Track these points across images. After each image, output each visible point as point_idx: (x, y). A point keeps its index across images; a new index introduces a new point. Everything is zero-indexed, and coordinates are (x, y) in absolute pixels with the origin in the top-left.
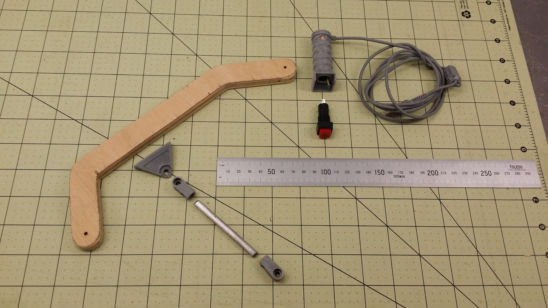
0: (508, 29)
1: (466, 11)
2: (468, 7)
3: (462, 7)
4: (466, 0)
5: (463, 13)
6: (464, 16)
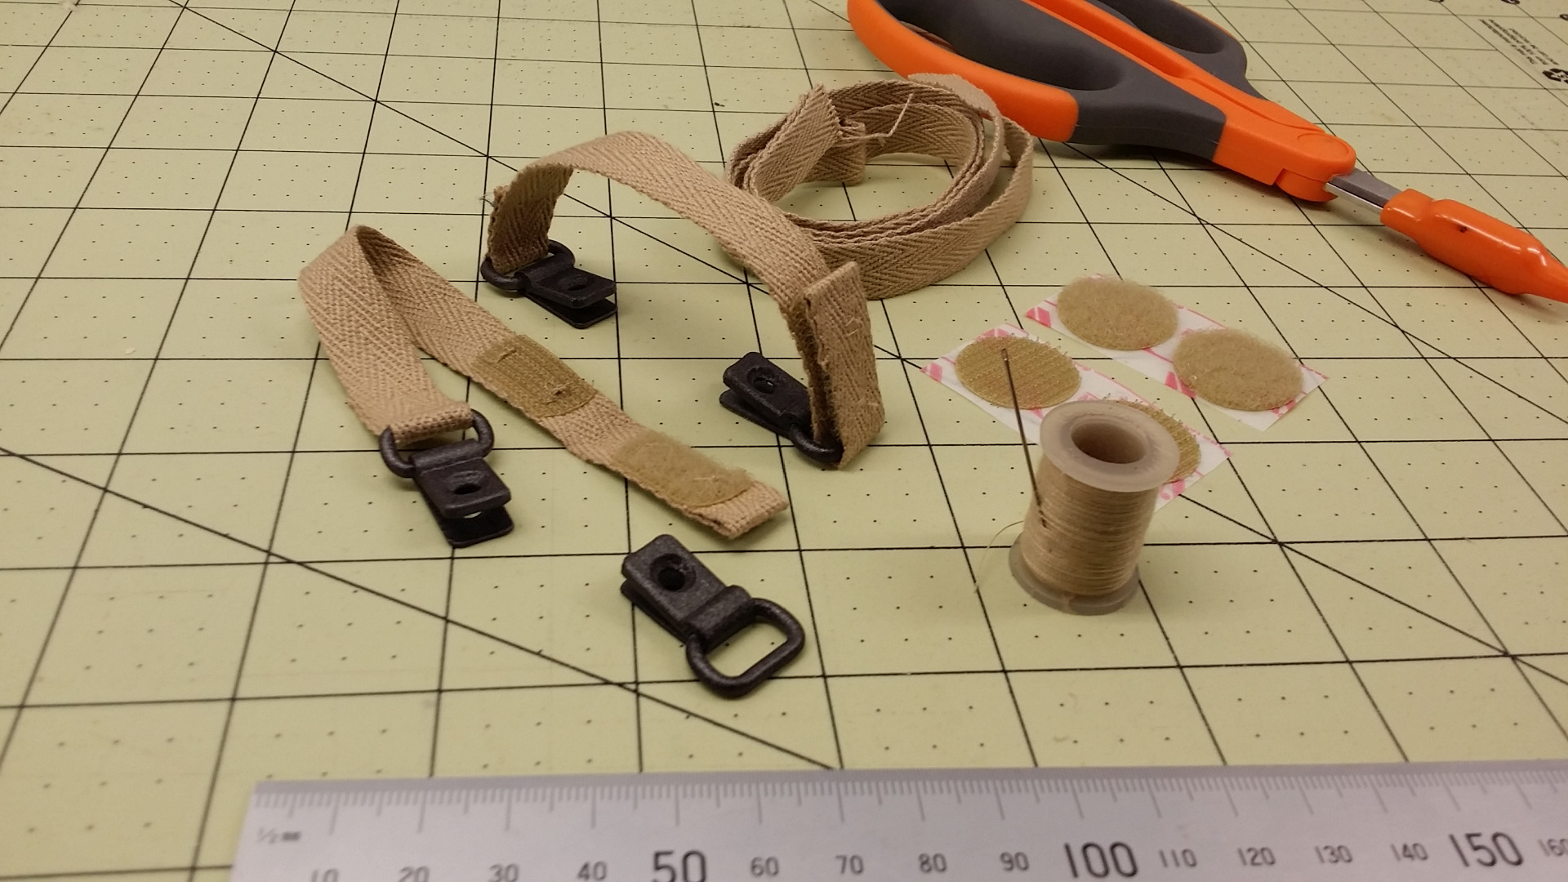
1: (1557, 71)
2: (1555, 63)
3: (1531, 60)
4: (1534, 47)
5: (1548, 74)
6: (1559, 80)
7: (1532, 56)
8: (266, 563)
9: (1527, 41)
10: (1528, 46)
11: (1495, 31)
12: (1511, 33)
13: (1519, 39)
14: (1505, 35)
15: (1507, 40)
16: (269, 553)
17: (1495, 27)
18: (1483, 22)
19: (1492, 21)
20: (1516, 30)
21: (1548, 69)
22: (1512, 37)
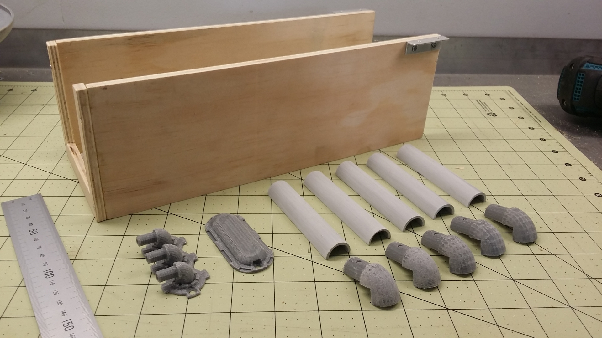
0: (539, 122)
1: (491, 113)
2: (492, 111)
3: (485, 110)
4: (488, 107)
5: (488, 114)
6: (490, 115)
7: (486, 110)
8: (168, 214)
9: (487, 105)
10: (487, 107)
11: (479, 103)
12: (483, 103)
13: (485, 105)
14: (481, 104)
15: (481, 105)
16: (168, 213)
17: (479, 102)
18: (477, 101)
19: (480, 101)
20: (485, 103)
21: (489, 113)
22: (483, 105)
